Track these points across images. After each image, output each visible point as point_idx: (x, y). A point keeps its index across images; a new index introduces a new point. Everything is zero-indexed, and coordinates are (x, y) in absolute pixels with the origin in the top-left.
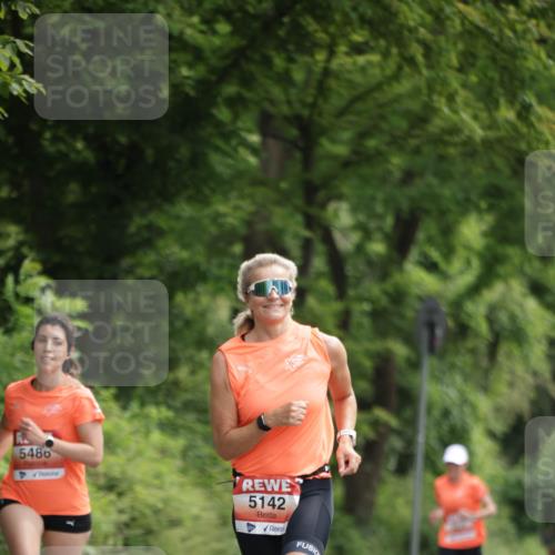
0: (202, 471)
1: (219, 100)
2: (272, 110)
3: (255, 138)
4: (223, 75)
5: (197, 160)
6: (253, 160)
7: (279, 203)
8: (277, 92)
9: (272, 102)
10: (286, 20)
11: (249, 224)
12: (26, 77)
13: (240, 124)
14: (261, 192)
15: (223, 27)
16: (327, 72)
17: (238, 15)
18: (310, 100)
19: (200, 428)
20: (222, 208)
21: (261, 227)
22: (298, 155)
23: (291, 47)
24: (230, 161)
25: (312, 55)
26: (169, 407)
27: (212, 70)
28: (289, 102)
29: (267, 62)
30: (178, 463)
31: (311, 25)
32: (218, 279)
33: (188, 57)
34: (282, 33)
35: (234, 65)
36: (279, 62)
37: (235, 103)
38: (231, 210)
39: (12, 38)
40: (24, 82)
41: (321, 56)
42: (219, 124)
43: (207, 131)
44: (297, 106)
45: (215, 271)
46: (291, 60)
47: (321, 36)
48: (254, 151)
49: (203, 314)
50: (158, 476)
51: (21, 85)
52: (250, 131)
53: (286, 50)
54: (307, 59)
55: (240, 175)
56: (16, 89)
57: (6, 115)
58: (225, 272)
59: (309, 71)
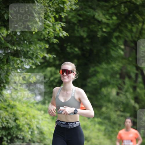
0: (109, 135)
1: (113, 37)
2: (127, 39)
3: (123, 47)
4: (114, 30)
5: (107, 53)
6: (122, 53)
7: (129, 64)
8: (129, 34)
9: (127, 37)
10: (131, 15)
11: (121, 70)
12: (64, 32)
13: (119, 43)
14: (124, 61)
15: (115, 18)
16: (142, 29)
17: (119, 14)
18: (137, 36)
19: (109, 124)
20: (114, 65)
21: (124, 71)
22: (134, 51)
23: (133, 22)
24: (116, 53)
25: (138, 24)
26: (101, 118)
27: (112, 29)
28: (132, 37)
29: (126, 27)
30: (103, 133)
31: (138, 16)
32: (113, 84)
33: (105, 26)
34: (130, 19)
35: (117, 27)
36: (129, 26)
37: (118, 38)
38: (116, 66)
39: (60, 22)
40: (63, 33)
41: (140, 25)
42: (113, 43)
43: (110, 45)
44: (134, 38)
45: (112, 82)
46: (133, 26)
47: (141, 19)
48: (123, 50)
49: (109, 94)
50: (98, 136)
51: (62, 34)
52: (121, 45)
53: (131, 24)
54: (137, 25)
55: (119, 57)
56: (61, 35)
57: (59, 42)
58: (115, 82)
59: (137, 28)
